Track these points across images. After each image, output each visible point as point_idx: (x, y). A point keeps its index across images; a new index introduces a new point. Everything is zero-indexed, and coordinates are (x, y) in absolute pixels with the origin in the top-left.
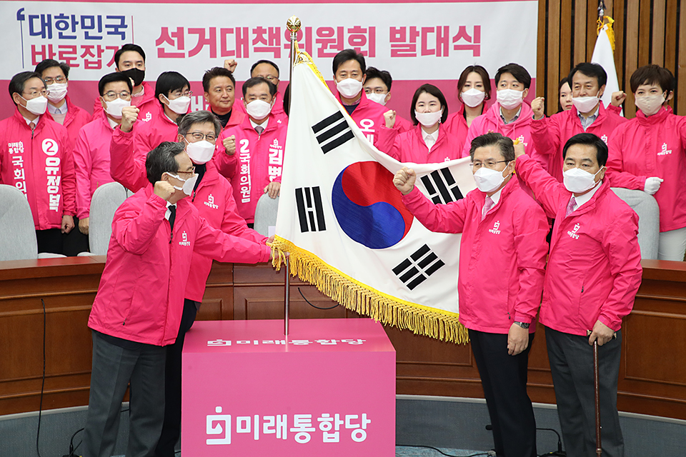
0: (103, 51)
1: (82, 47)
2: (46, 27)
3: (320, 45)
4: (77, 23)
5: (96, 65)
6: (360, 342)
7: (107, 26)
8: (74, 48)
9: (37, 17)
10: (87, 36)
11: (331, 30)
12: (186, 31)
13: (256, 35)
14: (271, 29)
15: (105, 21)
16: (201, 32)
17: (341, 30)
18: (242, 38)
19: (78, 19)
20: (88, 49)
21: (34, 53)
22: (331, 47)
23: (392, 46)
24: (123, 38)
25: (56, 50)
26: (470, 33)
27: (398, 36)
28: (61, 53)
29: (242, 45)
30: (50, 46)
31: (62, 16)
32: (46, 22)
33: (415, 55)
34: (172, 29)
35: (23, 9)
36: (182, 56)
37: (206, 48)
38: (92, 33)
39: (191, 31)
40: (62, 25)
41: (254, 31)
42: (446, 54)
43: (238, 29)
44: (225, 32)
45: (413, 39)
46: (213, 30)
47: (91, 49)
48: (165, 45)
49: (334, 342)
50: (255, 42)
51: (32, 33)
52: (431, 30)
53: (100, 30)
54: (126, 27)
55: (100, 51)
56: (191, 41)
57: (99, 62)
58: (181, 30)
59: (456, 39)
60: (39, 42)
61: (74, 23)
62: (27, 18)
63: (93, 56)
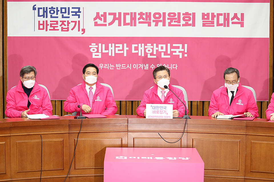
0: (70, 23)
1: (61, 21)
2: (45, 13)
3: (169, 21)
4: (59, 11)
5: (67, 30)
6: (187, 159)
7: (72, 12)
8: (57, 22)
9: (41, 8)
10: (63, 17)
11: (175, 14)
12: (107, 14)
13: (140, 16)
14: (147, 13)
15: (71, 10)
16: (114, 14)
17: (179, 14)
18: (133, 17)
19: (59, 9)
20: (63, 22)
21: (39, 24)
22: (175, 22)
23: (203, 21)
24: (79, 17)
25: (49, 23)
26: (239, 16)
27: (206, 17)
28: (51, 24)
29: (133, 21)
30: (47, 21)
31: (52, 8)
32: (45, 10)
33: (214, 26)
34: (101, 13)
35: (35, 5)
36: (105, 25)
37: (117, 22)
38: (65, 15)
39: (110, 14)
40: (52, 12)
41: (139, 14)
42: (228, 26)
43: (132, 13)
44: (125, 14)
45: (213, 19)
46: (120, 14)
47: (64, 22)
48: (98, 20)
49: (175, 158)
50: (139, 19)
51: (39, 16)
52: (221, 14)
53: (69, 14)
54: (80, 12)
55: (68, 23)
56: (110, 18)
57: (68, 28)
58: (105, 13)
59: (232, 19)
60: (42, 19)
61: (58, 11)
62: (37, 9)
63: (65, 25)
